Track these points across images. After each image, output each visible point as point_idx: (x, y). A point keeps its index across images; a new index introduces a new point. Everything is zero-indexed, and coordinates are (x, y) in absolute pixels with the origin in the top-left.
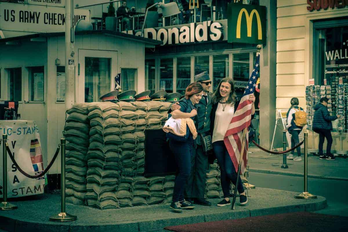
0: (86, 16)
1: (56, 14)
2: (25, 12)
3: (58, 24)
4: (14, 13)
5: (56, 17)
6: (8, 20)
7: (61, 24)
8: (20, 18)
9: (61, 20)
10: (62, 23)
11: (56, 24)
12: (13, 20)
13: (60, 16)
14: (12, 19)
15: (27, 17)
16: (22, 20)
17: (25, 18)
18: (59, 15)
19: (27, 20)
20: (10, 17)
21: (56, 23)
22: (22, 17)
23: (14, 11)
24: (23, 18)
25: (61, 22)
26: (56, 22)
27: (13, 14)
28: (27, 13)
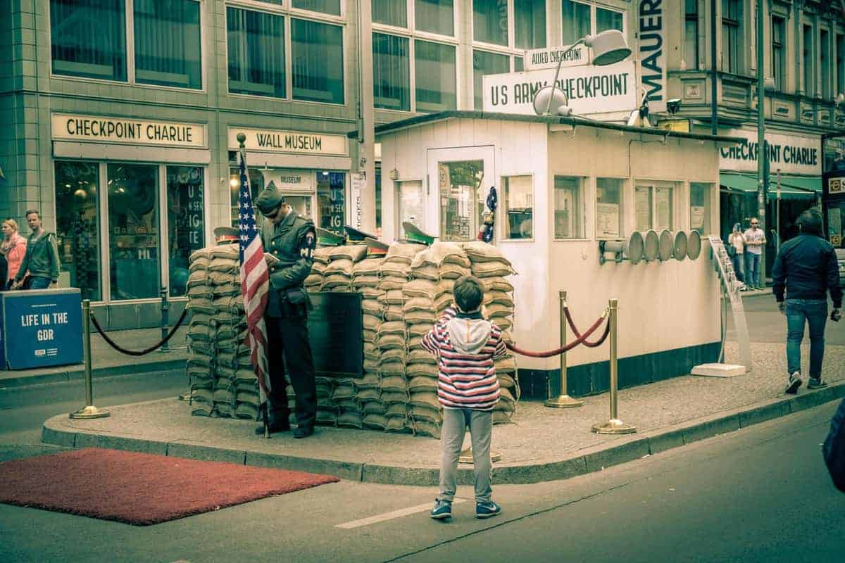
0: (627, 74)
1: (573, 80)
2: (523, 85)
3: (577, 98)
4: (506, 90)
5: (574, 84)
6: (497, 104)
7: (582, 97)
8: (516, 97)
9: (583, 88)
10: (584, 94)
11: (575, 98)
12: (504, 102)
13: (580, 81)
14: (502, 100)
15: (525, 93)
16: (518, 100)
17: (524, 96)
18: (578, 80)
19: (526, 99)
20: (501, 97)
21: (573, 96)
22: (518, 94)
23: (506, 87)
24: (520, 96)
25: (582, 92)
26: (574, 93)
27: (505, 92)
28: (525, 87)
